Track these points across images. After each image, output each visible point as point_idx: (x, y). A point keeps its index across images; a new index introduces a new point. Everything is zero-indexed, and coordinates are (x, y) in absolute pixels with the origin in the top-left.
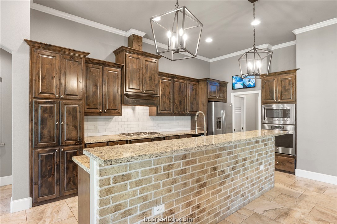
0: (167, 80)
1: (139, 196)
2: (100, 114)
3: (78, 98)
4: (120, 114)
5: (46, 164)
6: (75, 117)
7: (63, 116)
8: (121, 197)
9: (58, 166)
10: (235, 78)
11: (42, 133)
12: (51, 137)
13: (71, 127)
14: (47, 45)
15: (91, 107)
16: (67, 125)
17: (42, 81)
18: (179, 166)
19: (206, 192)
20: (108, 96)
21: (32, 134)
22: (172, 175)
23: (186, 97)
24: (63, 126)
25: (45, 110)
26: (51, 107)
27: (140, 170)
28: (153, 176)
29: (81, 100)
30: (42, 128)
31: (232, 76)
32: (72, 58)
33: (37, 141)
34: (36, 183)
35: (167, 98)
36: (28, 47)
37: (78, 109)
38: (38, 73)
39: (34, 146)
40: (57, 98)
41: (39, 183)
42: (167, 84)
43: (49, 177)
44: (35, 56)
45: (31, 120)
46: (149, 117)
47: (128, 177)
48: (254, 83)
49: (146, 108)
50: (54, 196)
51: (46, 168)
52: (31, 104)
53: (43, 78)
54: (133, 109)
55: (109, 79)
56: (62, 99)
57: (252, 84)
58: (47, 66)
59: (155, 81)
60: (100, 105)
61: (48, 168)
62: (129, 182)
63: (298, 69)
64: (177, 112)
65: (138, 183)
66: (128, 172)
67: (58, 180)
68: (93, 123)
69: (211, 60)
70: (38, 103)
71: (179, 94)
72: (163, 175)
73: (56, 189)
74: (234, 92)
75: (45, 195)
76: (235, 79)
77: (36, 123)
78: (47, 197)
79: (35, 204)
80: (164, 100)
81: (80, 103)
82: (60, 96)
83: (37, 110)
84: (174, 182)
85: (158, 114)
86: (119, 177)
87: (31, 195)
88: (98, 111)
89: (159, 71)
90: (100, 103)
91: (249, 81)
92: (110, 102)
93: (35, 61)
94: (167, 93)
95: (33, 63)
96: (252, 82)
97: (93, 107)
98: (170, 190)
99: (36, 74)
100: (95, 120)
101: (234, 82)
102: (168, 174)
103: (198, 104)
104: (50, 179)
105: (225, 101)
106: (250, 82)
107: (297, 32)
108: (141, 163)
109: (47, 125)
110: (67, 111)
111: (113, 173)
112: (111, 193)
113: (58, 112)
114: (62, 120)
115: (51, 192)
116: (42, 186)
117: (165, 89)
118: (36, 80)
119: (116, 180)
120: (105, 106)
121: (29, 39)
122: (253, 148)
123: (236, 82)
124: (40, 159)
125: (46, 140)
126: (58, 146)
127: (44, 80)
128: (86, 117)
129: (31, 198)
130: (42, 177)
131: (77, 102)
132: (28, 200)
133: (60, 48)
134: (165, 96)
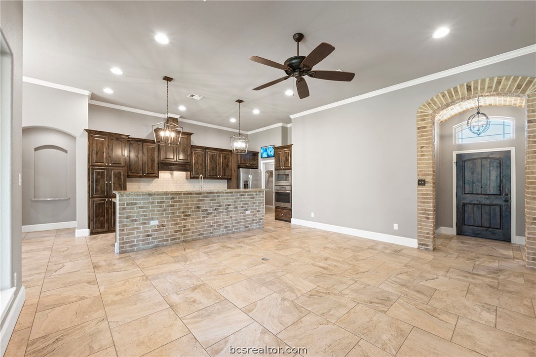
0: (200, 152)
1: (141, 214)
2: (141, 177)
3: (122, 165)
4: (158, 177)
5: (99, 208)
6: (119, 178)
7: (111, 177)
8: (130, 212)
9: (107, 210)
10: (263, 149)
11: (96, 188)
12: (102, 191)
13: (117, 185)
14: (100, 132)
15: (133, 172)
16: (114, 183)
17: (96, 155)
18: (169, 202)
19: (190, 219)
20: (147, 164)
21: (89, 189)
22: (163, 207)
23: (219, 164)
24: (111, 184)
25: (98, 173)
26: (103, 172)
27: (142, 201)
28: (150, 205)
29: (124, 167)
30: (96, 185)
31: (261, 148)
32: (117, 139)
33: (92, 194)
34: (92, 220)
35: (199, 165)
36: (87, 133)
37: (122, 173)
38: (93, 150)
39: (91, 197)
40: (107, 166)
41: (95, 220)
42: (200, 154)
43: (101, 217)
44: (91, 139)
45: (89, 180)
46: (186, 180)
47: (135, 204)
48: (273, 153)
49: (184, 173)
50: (104, 230)
51: (99, 211)
52: (89, 169)
53: (97, 153)
54: (172, 174)
55: (147, 151)
56: (110, 166)
58: (99, 145)
59: (187, 152)
60: (140, 170)
61: (101, 211)
62: (135, 206)
63: (292, 145)
64: (209, 177)
65: (141, 208)
66: (135, 201)
67: (107, 220)
68: (137, 184)
69: (249, 133)
70: (93, 169)
71: (211, 162)
72: (157, 206)
73: (106, 225)
74: (262, 160)
75: (98, 228)
77: (92, 182)
78: (99, 230)
79: (92, 233)
80: (197, 167)
81: (124, 168)
82: (108, 164)
83: (93, 174)
84: (165, 210)
85: (191, 178)
86: (129, 203)
87: (89, 228)
88: (139, 174)
89: (192, 144)
90: (140, 169)
92: (148, 168)
93: (91, 142)
94: (200, 161)
95: (90, 143)
97: (135, 172)
98: (162, 214)
99: (92, 150)
100: (139, 182)
102: (161, 206)
103: (231, 170)
104: (102, 219)
105: (257, 168)
107: (292, 117)
108: (142, 198)
109: (99, 183)
110: (114, 174)
111: (126, 201)
112: (125, 210)
113: (107, 175)
114: (110, 180)
115: (102, 227)
116: (96, 222)
117: (198, 158)
118: (92, 154)
119: (128, 204)
120: (145, 171)
121: (87, 129)
122: (238, 198)
123: (263, 152)
124: (95, 205)
125: (99, 193)
126: (107, 197)
127: (98, 154)
128: (127, 179)
129: (89, 230)
130: (96, 217)
131: (121, 168)
132: (87, 231)
133: (109, 133)
134: (198, 164)
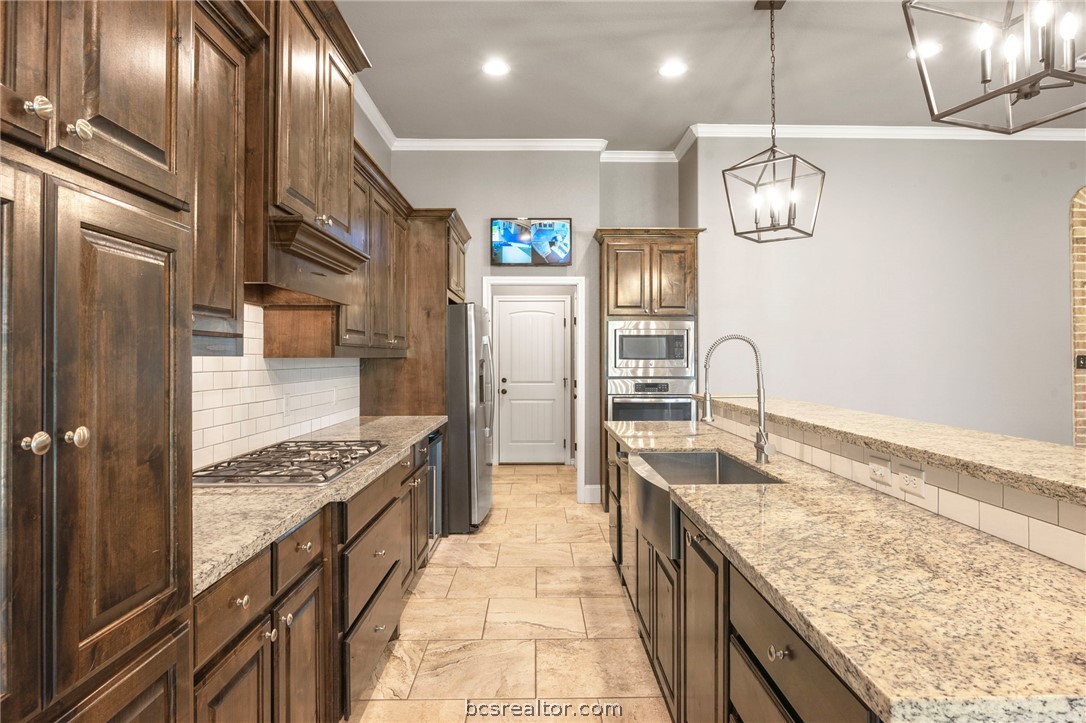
10: (502, 227)
31: (492, 220)
46: (263, 363)
48: (568, 250)
57: (562, 256)
63: (702, 230)
64: (376, 341)
74: (493, 274)
76: (502, 232)
91: (552, 244)
92: (204, 260)
96: (560, 248)
101: (497, 237)
103: (407, 309)
106: (553, 248)
107: (702, 130)
123: (504, 240)
